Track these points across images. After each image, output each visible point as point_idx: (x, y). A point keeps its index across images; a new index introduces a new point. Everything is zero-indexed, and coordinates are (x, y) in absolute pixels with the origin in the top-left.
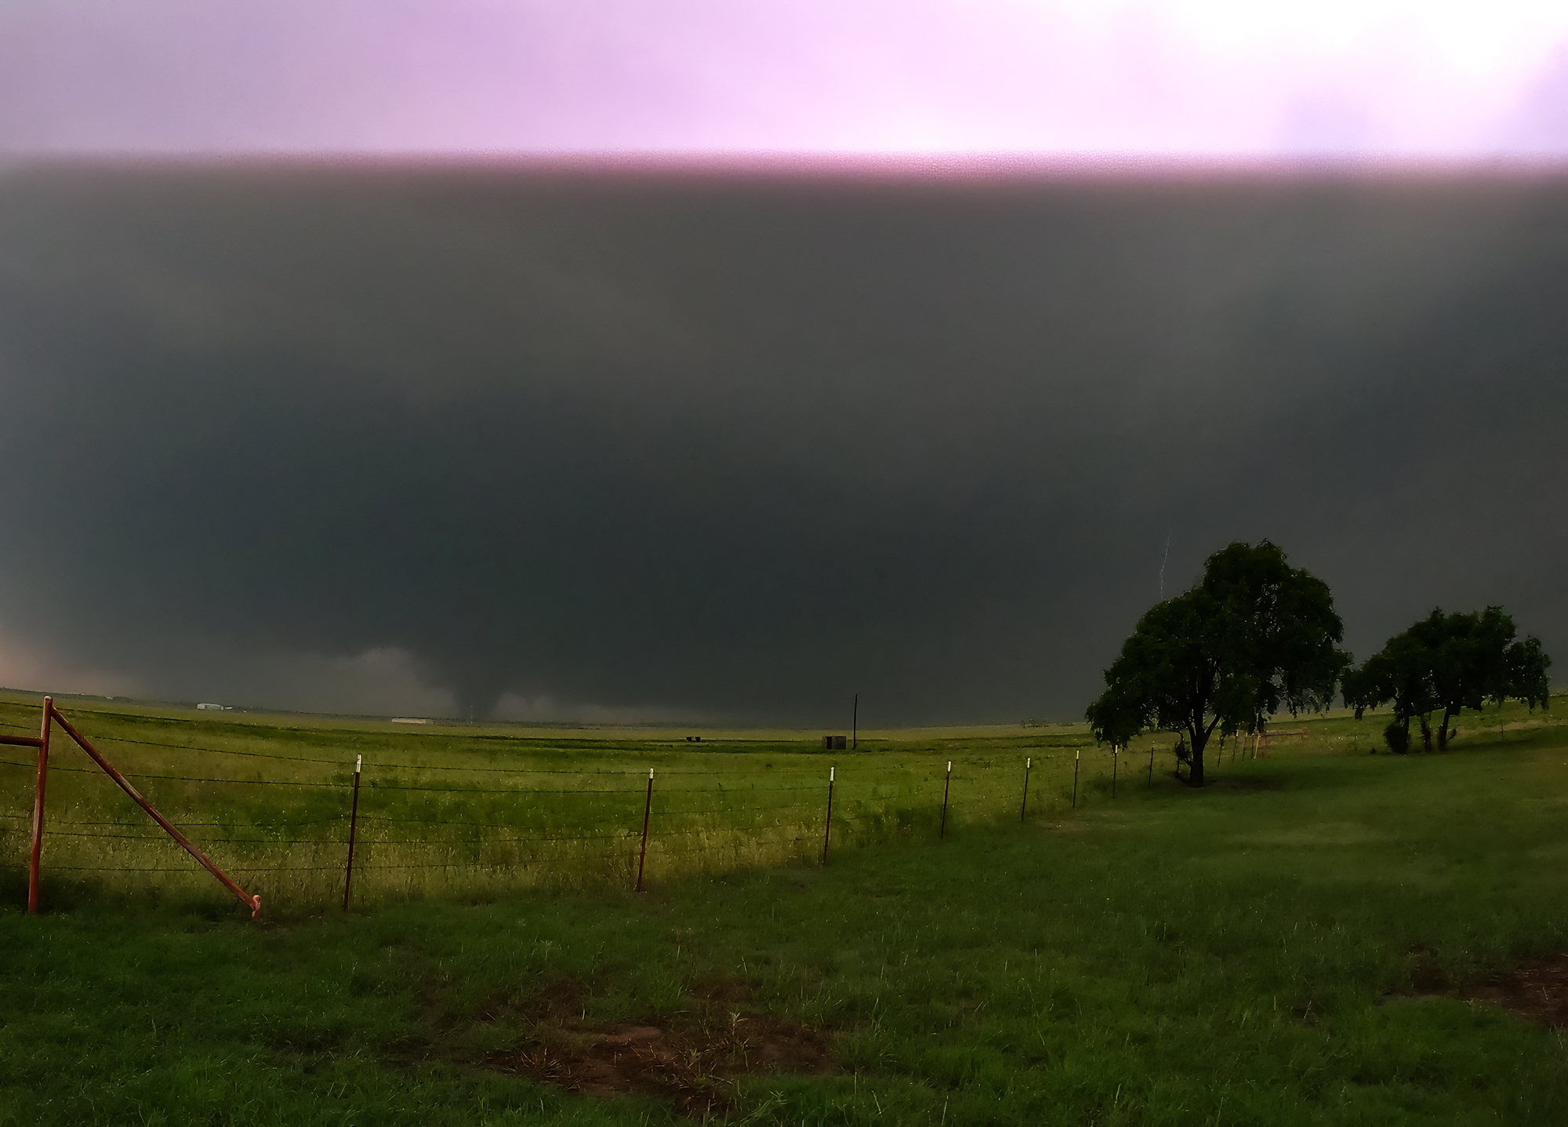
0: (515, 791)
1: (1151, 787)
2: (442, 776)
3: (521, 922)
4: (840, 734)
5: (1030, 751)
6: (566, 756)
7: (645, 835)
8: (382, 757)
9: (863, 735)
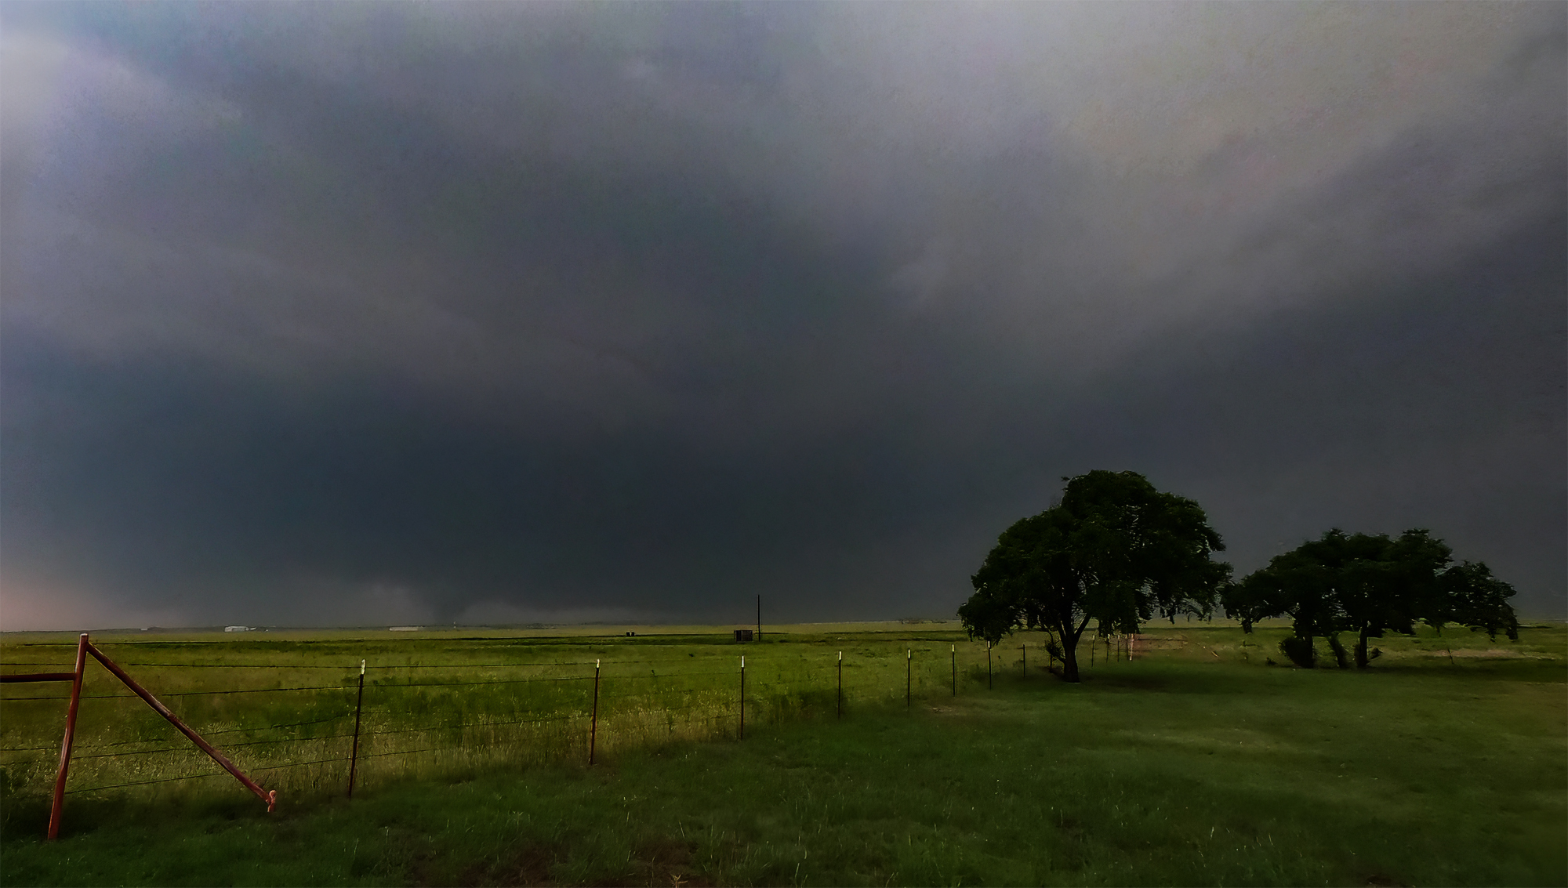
0: (490, 683)
1: (1023, 680)
2: (431, 673)
3: (498, 797)
4: (749, 628)
5: (909, 644)
6: (530, 651)
7: (594, 716)
8: (382, 660)
9: (765, 629)
